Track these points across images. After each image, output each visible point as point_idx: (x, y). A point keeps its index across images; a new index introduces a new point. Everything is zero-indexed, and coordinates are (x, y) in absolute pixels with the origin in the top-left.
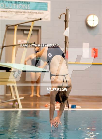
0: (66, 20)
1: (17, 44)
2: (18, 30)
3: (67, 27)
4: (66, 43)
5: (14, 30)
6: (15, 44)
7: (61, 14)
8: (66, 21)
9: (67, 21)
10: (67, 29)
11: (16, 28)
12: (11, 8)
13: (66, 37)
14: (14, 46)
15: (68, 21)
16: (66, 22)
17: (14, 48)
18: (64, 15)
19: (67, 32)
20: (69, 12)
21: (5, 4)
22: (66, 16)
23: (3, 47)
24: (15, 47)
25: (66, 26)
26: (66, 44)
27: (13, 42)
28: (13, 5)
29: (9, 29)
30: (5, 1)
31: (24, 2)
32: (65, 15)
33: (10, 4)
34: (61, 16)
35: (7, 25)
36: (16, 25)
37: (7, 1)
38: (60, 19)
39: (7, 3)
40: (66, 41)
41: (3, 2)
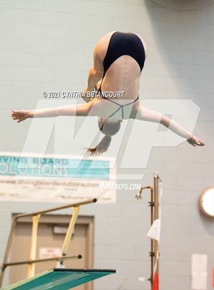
0: (153, 201)
1: (37, 260)
2: (40, 224)
3: (156, 218)
4: (153, 255)
5: (31, 224)
6: (33, 258)
7: (142, 189)
8: (152, 205)
9: (156, 204)
10: (155, 222)
11: (35, 221)
13: (153, 242)
14: (30, 263)
15: (158, 203)
16: (154, 207)
17: (31, 267)
18: (150, 190)
19: (155, 231)
20: (161, 184)
21: (11, 165)
22: (154, 192)
23: (5, 266)
24: (34, 265)
25: (154, 217)
26: (154, 258)
27: (29, 254)
28: (28, 167)
29: (21, 223)
30: (11, 157)
31: (54, 161)
32: (152, 191)
34: (141, 192)
35: (14, 214)
36: (35, 214)
37: (14, 158)
38: (140, 200)
39: (16, 162)
40: (153, 251)
41: (6, 160)
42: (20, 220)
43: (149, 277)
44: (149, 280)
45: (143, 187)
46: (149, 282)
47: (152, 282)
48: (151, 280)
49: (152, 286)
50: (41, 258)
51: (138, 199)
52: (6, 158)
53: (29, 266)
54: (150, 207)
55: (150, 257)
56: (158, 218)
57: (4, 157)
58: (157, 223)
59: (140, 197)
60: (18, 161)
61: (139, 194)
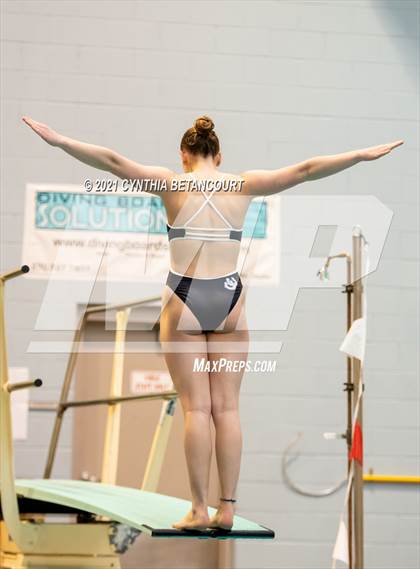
0: (352, 283)
1: (125, 396)
3: (358, 315)
4: (350, 388)
5: (113, 325)
6: (117, 392)
7: (330, 259)
8: (350, 290)
9: (358, 288)
10: (355, 324)
11: (122, 320)
12: (99, 226)
13: (352, 365)
14: (111, 402)
15: (362, 288)
16: (352, 295)
17: (114, 410)
18: (345, 259)
19: (356, 341)
20: (365, 249)
21: (74, 209)
22: (353, 265)
23: (64, 408)
24: (119, 406)
25: (353, 313)
26: (352, 393)
27: (109, 385)
28: (108, 213)
29: (94, 324)
30: (75, 195)
32: (349, 263)
33: (99, 208)
34: (327, 266)
35: (80, 306)
36: (121, 308)
38: (326, 280)
39: (85, 204)
40: (352, 381)
41: (65, 201)
42: (91, 317)
43: (344, 430)
44: (344, 437)
45: (332, 255)
46: (345, 441)
47: (349, 442)
48: (348, 437)
49: (349, 449)
50: (135, 391)
51: (321, 278)
52: (65, 196)
53: (110, 408)
54: (346, 295)
55: (346, 393)
56: (360, 317)
57: (61, 195)
59: (326, 275)
60: (89, 202)
61: (323, 269)
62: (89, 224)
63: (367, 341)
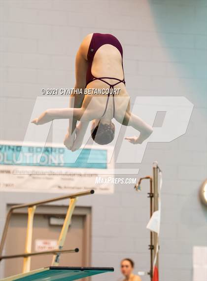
0: (153, 192)
1: (33, 253)
2: (36, 216)
3: (156, 209)
4: (152, 248)
5: (26, 215)
6: (29, 250)
7: (141, 179)
8: (152, 196)
9: (156, 195)
10: (154, 214)
11: (31, 212)
12: (18, 163)
13: (153, 235)
14: (26, 256)
15: (158, 195)
16: (153, 199)
17: (27, 260)
18: (149, 180)
19: (155, 223)
20: (160, 174)
21: (5, 154)
22: (153, 182)
23: (0, 259)
24: (29, 258)
25: (153, 209)
27: (24, 247)
29: (16, 214)
30: (6, 146)
31: (50, 150)
32: (151, 182)
33: (17, 153)
34: (139, 183)
35: (9, 205)
36: (31, 206)
37: (9, 147)
38: (139, 191)
39: (11, 151)
40: (153, 244)
41: (0, 149)
42: (15, 211)
43: (149, 270)
44: (149, 274)
45: (142, 177)
46: (149, 276)
47: (152, 277)
48: (151, 274)
49: (151, 280)
50: (37, 250)
51: (137, 190)
53: (24, 259)
54: (149, 199)
55: (150, 251)
56: (157, 210)
58: (157, 215)
59: (139, 188)
60: (13, 150)
61: (137, 185)
62: (13, 161)
63: (161, 223)
